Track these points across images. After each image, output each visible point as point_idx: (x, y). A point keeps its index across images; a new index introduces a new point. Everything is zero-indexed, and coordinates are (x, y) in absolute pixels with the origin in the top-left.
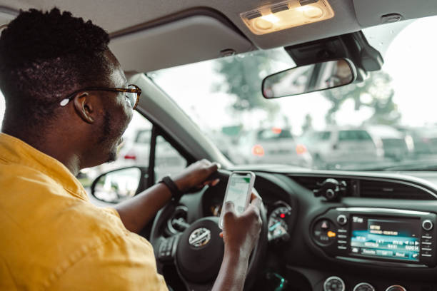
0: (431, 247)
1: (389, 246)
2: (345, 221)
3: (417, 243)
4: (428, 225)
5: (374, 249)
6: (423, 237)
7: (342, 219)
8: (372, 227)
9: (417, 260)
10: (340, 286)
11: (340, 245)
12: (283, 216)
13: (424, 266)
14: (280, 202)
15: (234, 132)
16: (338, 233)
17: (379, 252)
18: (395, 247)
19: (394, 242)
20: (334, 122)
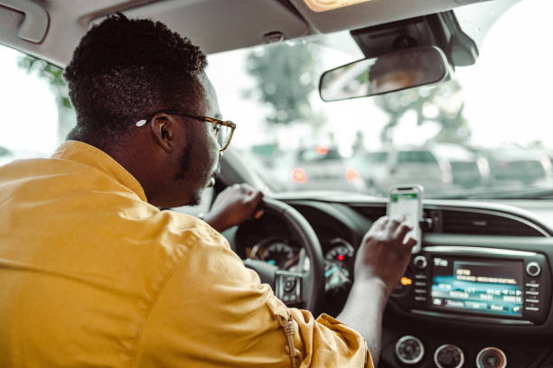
0: (537, 297)
1: (482, 297)
2: (425, 264)
3: (519, 293)
4: (534, 269)
5: (463, 300)
6: (528, 285)
7: (421, 262)
8: (460, 272)
9: (520, 315)
10: (418, 348)
11: (418, 295)
12: (341, 258)
13: (528, 322)
14: (338, 240)
15: (267, 152)
16: (414, 280)
17: (469, 305)
18: (489, 298)
19: (489, 291)
20: (391, 141)
